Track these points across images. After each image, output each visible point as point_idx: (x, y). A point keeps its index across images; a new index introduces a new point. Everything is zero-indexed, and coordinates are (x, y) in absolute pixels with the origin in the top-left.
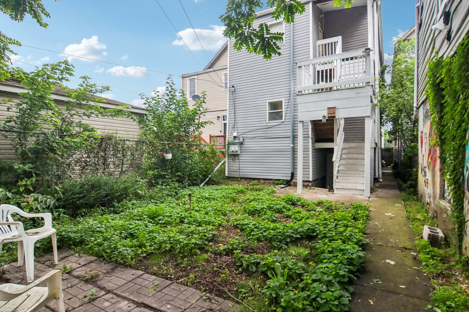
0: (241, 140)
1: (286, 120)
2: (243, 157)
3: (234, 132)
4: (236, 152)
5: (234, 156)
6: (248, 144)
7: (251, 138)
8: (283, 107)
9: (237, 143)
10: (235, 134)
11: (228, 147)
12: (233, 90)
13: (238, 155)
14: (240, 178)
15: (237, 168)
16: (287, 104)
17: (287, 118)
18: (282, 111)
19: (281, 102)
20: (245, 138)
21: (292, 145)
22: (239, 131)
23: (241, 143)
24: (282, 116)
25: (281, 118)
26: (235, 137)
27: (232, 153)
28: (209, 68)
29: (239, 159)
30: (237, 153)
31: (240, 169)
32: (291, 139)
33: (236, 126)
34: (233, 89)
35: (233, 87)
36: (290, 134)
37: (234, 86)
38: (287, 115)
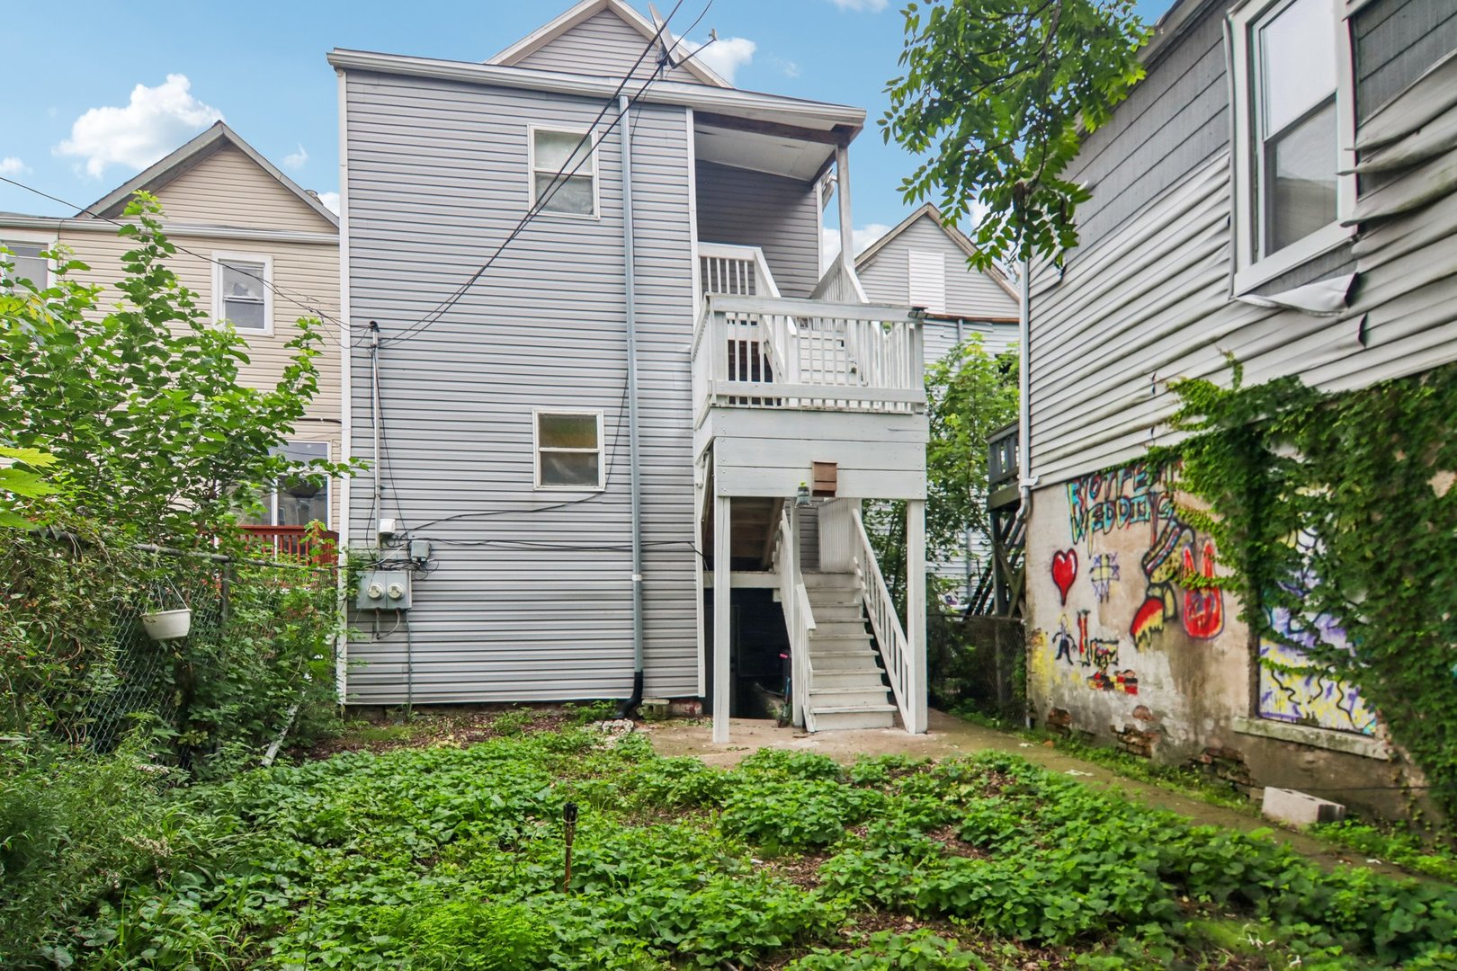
0: (419, 551)
1: (612, 488)
2: (427, 622)
3: (382, 516)
4: (399, 599)
5: (387, 616)
6: (451, 569)
7: (467, 545)
8: (601, 440)
9: (397, 562)
10: (387, 525)
11: (353, 583)
12: (375, 341)
13: (403, 612)
14: (415, 707)
15: (399, 667)
16: (614, 430)
17: (614, 478)
18: (596, 455)
19: (593, 419)
20: (436, 545)
21: (636, 577)
22: (405, 514)
23: (420, 565)
24: (596, 470)
25: (595, 481)
26: (386, 537)
27: (374, 606)
28: (111, 214)
29: (407, 631)
30: (402, 606)
31: (410, 672)
32: (635, 555)
33: (388, 493)
34: (375, 334)
35: (374, 326)
36: (631, 537)
37: (380, 324)
38: (616, 469)
